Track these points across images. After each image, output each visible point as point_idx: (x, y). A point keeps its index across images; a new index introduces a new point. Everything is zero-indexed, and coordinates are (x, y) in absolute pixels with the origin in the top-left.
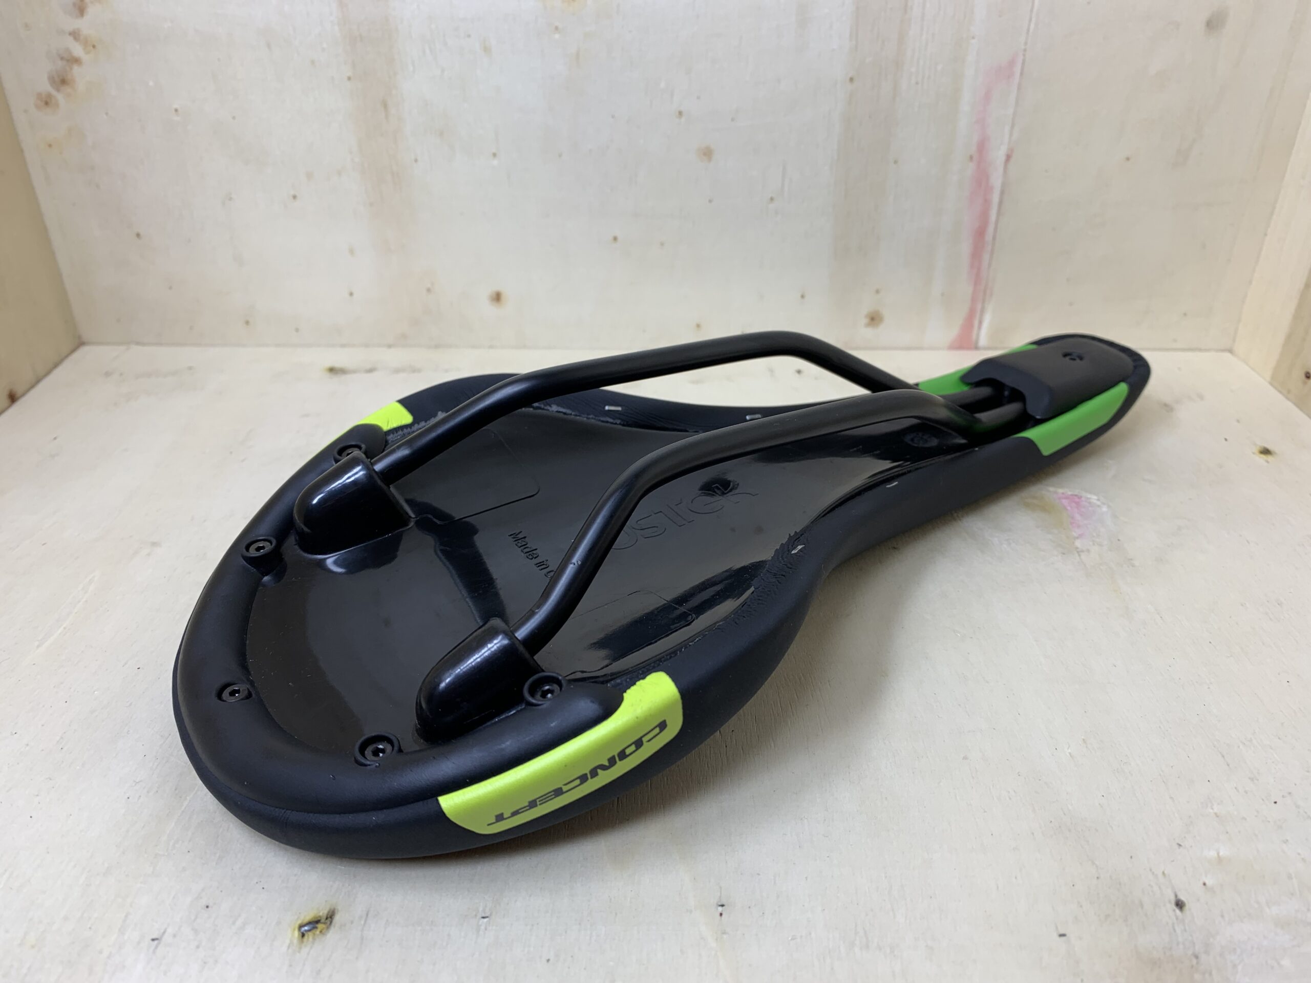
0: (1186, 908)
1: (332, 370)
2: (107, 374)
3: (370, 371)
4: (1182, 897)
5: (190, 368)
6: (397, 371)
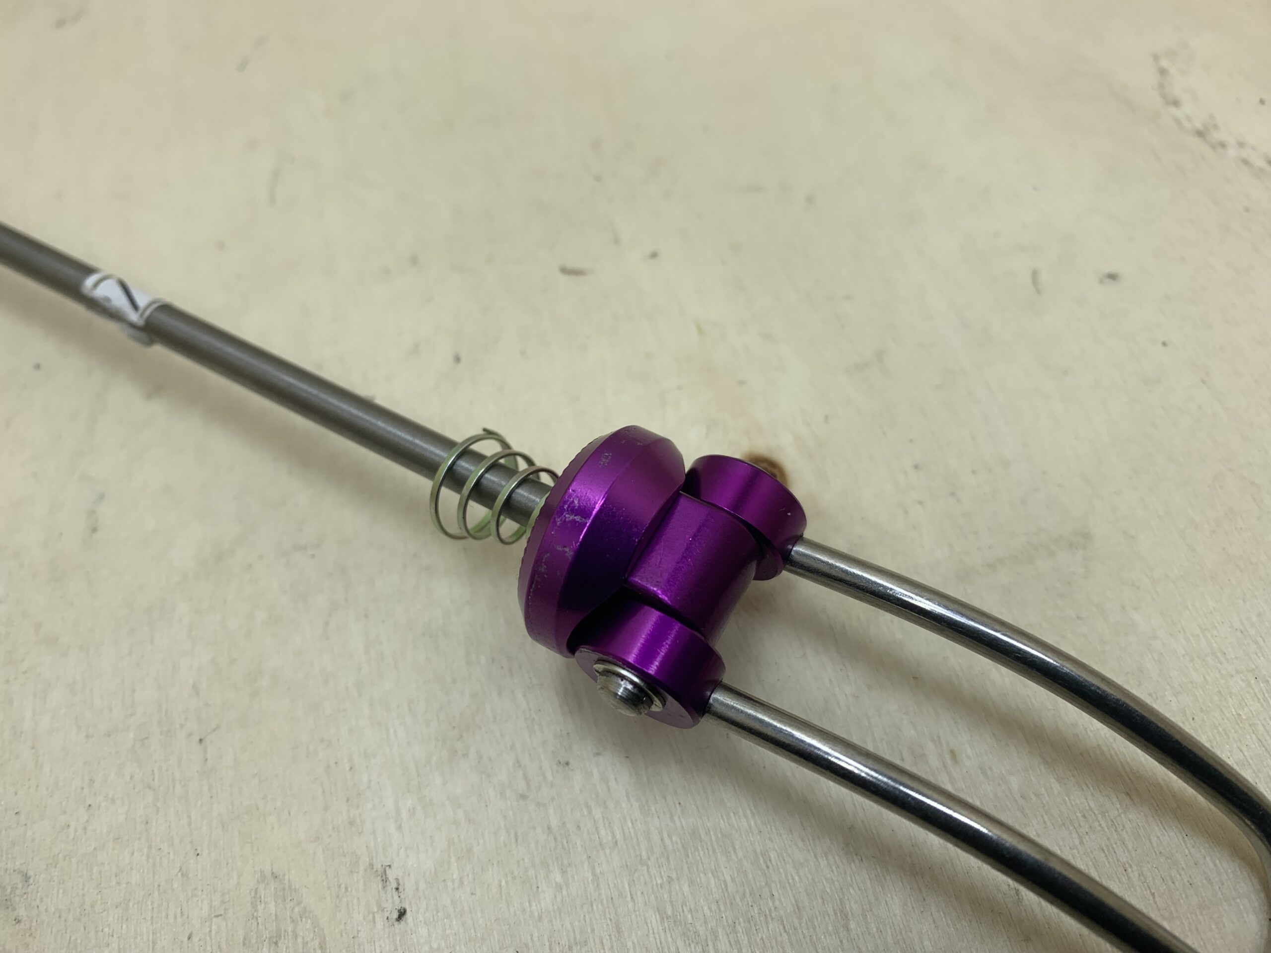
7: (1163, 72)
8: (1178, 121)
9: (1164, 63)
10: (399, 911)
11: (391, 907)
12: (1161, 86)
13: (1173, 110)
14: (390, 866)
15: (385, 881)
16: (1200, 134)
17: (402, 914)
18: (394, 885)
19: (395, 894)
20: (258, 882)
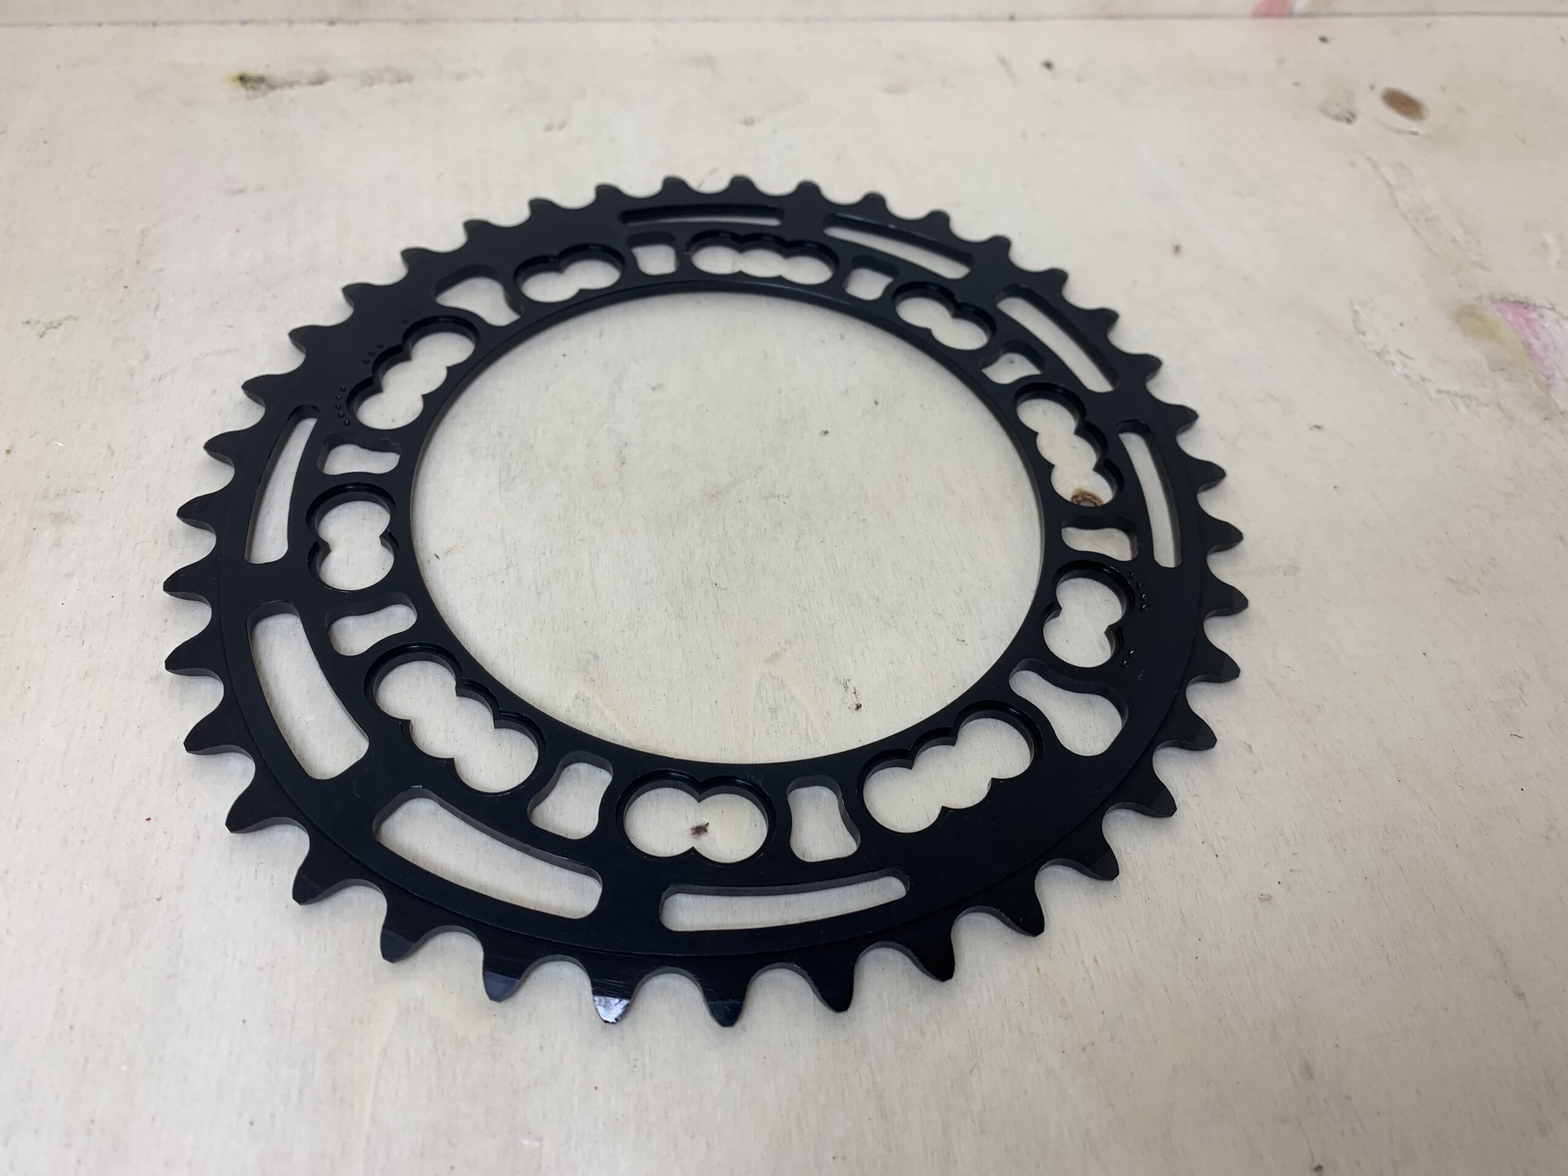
1: (243, 79)
3: (318, 82)
6: (369, 79)
7: (1356, 313)
8: (1364, 345)
9: (1357, 308)
10: (857, 705)
11: (852, 701)
12: (1354, 321)
13: (1361, 337)
14: (849, 680)
15: (846, 687)
16: (1378, 354)
17: (859, 707)
18: (853, 691)
19: (854, 695)
20: (761, 678)
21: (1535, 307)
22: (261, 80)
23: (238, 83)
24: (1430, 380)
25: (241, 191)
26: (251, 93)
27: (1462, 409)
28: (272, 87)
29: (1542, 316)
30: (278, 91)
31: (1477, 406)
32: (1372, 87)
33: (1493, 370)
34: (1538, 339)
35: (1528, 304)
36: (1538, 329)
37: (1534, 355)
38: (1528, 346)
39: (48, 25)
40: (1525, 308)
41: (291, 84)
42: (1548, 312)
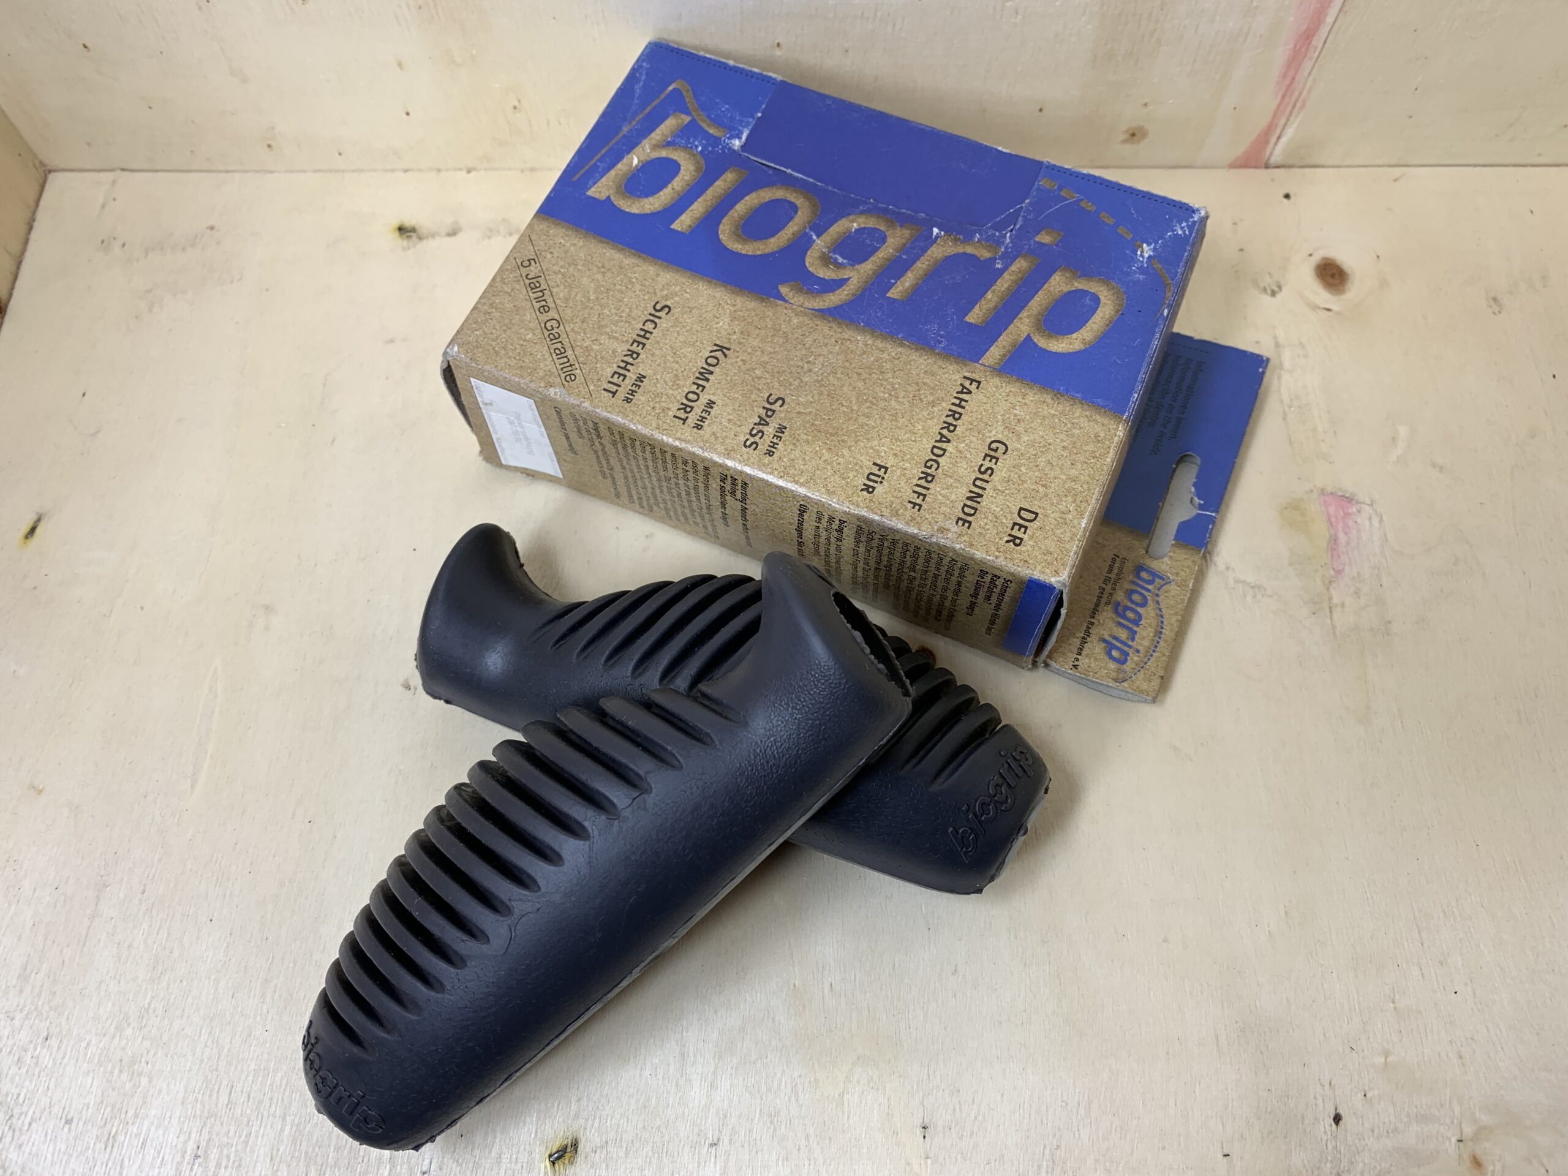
0: (1341, 1123)
1: (401, 229)
2: (105, 244)
3: (453, 233)
4: (1341, 1111)
5: (212, 228)
6: (489, 231)
21: (1358, 502)
22: (413, 230)
23: (397, 233)
24: (1233, 570)
25: (392, 341)
26: (405, 243)
27: (1249, 599)
28: (420, 238)
29: (1359, 512)
30: (425, 241)
31: (1263, 596)
32: (1310, 255)
33: (1291, 564)
34: (1346, 534)
35: (1352, 500)
36: (1350, 523)
37: (1335, 549)
38: (1334, 541)
39: (271, 172)
40: (1348, 502)
41: (433, 235)
42: (1367, 508)
